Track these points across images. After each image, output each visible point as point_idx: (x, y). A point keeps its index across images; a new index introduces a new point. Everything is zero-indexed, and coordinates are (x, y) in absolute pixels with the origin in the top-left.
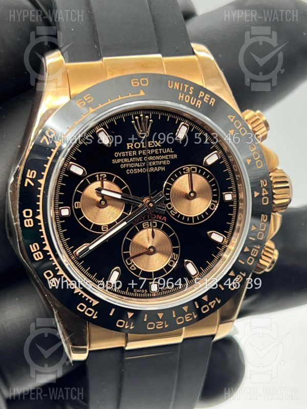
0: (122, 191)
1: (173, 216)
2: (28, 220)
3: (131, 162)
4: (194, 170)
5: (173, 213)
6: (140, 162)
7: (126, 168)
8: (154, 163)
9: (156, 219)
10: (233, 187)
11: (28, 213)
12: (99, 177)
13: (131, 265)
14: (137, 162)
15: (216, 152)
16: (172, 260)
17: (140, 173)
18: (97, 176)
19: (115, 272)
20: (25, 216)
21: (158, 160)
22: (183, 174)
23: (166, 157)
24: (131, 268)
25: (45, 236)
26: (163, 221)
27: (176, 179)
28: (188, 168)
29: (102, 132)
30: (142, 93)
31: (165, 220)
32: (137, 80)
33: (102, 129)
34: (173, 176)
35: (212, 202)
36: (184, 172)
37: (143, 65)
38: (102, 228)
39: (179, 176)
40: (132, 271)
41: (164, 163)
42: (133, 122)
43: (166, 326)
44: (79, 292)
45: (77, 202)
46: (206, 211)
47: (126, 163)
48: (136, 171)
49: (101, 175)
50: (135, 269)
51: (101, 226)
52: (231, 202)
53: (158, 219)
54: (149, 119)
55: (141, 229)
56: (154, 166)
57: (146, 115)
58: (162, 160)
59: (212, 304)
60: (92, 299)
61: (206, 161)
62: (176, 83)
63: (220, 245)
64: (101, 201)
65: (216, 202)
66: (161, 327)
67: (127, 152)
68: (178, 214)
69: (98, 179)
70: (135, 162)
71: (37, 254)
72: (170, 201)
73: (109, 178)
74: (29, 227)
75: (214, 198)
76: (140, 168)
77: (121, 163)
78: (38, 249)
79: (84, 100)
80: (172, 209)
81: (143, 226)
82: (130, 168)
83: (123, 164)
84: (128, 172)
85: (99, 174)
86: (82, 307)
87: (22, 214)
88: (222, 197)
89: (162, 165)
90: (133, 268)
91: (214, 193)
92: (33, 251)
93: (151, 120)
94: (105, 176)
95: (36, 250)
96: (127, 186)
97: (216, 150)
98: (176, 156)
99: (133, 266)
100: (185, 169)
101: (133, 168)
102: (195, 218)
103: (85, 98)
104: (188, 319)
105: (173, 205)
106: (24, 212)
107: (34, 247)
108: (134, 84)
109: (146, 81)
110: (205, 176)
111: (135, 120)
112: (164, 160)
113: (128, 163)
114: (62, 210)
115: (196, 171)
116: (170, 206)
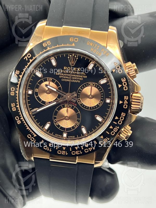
0: (58, 88)
1: (80, 104)
2: (12, 92)
3: (65, 76)
4: (94, 85)
5: (80, 103)
6: (69, 76)
7: (62, 78)
8: (75, 78)
9: (71, 104)
10: (112, 97)
11: (13, 89)
12: (49, 80)
13: (56, 123)
14: (67, 76)
15: (106, 78)
16: (75, 125)
17: (68, 81)
18: (48, 79)
19: (48, 124)
20: (11, 90)
21: (77, 77)
22: (88, 86)
23: (81, 76)
24: (56, 124)
25: (18, 101)
26: (75, 106)
27: (84, 88)
28: (91, 83)
29: (53, 60)
30: (73, 45)
31: (76, 105)
32: (73, 38)
33: (54, 58)
34: (83, 86)
35: (100, 102)
36: (89, 85)
37: (80, 32)
38: (46, 103)
39: (86, 86)
40: (56, 125)
41: (80, 79)
42: (69, 57)
43: (67, 154)
44: (29, 129)
45: (37, 89)
46: (96, 105)
47: (62, 76)
48: (66, 80)
49: (50, 79)
50: (58, 125)
51: (45, 102)
52: (109, 104)
53: (73, 104)
54: (76, 57)
55: (64, 107)
56: (75, 80)
57: (76, 55)
58: (79, 77)
59: (90, 149)
60: (34, 134)
61: (100, 82)
62: (91, 43)
63: (100, 123)
64: (47, 90)
65: (102, 102)
66: (64, 154)
67: (63, 71)
68: (82, 104)
69: (48, 80)
70: (66, 76)
71: (14, 108)
72: (80, 97)
73: (53, 81)
74: (12, 96)
75: (101, 100)
76: (68, 79)
77: (60, 75)
78: (15, 106)
79: (47, 43)
80: (80, 101)
81: (65, 106)
82: (63, 78)
83: (61, 76)
84: (62, 80)
85: (49, 78)
86: (29, 136)
87: (11, 89)
88: (105, 100)
89: (79, 80)
90: (57, 124)
91: (102, 97)
92: (12, 106)
93: (77, 58)
94: (51, 80)
95: (13, 106)
96: (61, 86)
97: (107, 78)
98: (86, 77)
99: (57, 123)
100: (90, 84)
101: (65, 79)
102: (91, 107)
103: (47, 42)
104: (77, 153)
105: (81, 99)
106: (11, 88)
107: (13, 105)
108: (71, 40)
109: (77, 39)
110: (99, 89)
111: (70, 57)
112: (80, 77)
113: (63, 76)
114: (29, 91)
115: (95, 86)
116: (79, 99)
